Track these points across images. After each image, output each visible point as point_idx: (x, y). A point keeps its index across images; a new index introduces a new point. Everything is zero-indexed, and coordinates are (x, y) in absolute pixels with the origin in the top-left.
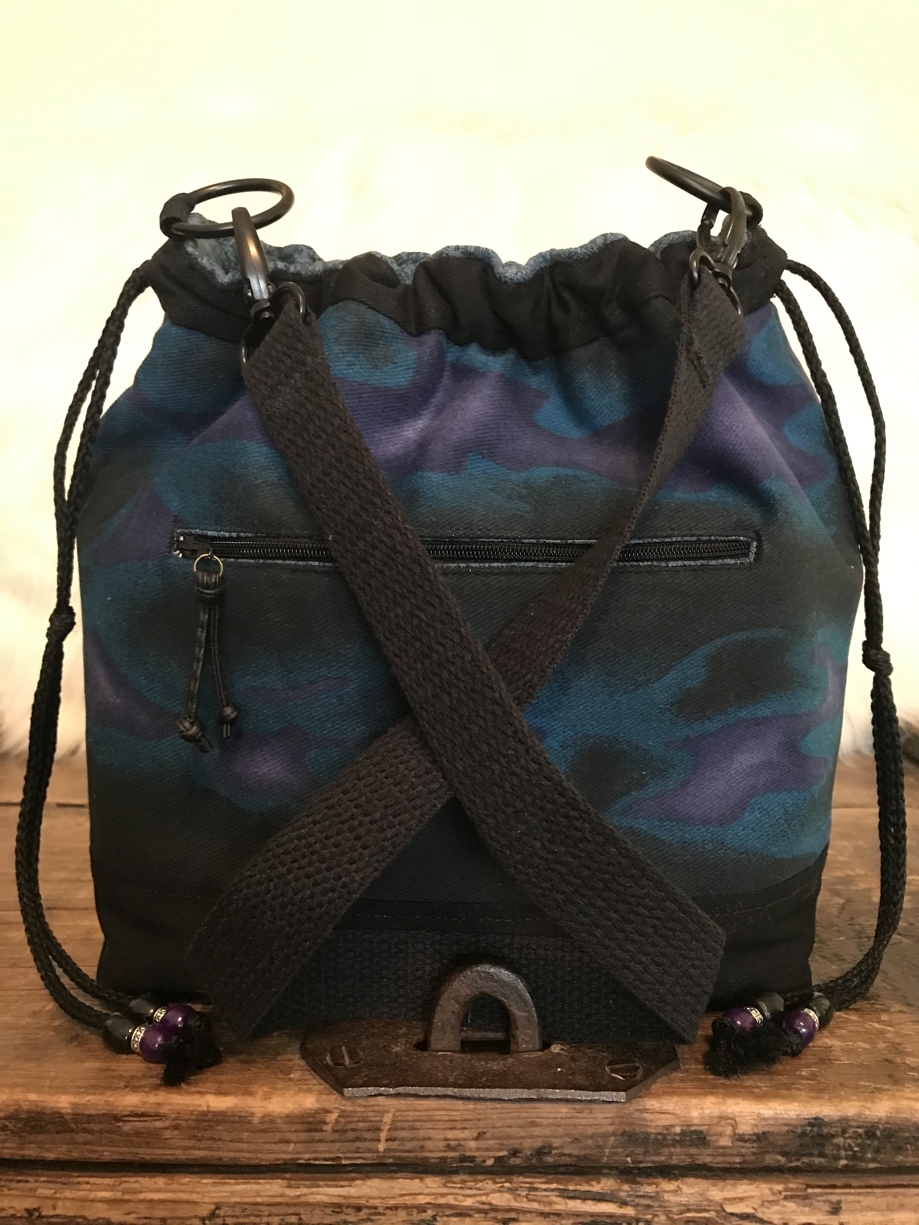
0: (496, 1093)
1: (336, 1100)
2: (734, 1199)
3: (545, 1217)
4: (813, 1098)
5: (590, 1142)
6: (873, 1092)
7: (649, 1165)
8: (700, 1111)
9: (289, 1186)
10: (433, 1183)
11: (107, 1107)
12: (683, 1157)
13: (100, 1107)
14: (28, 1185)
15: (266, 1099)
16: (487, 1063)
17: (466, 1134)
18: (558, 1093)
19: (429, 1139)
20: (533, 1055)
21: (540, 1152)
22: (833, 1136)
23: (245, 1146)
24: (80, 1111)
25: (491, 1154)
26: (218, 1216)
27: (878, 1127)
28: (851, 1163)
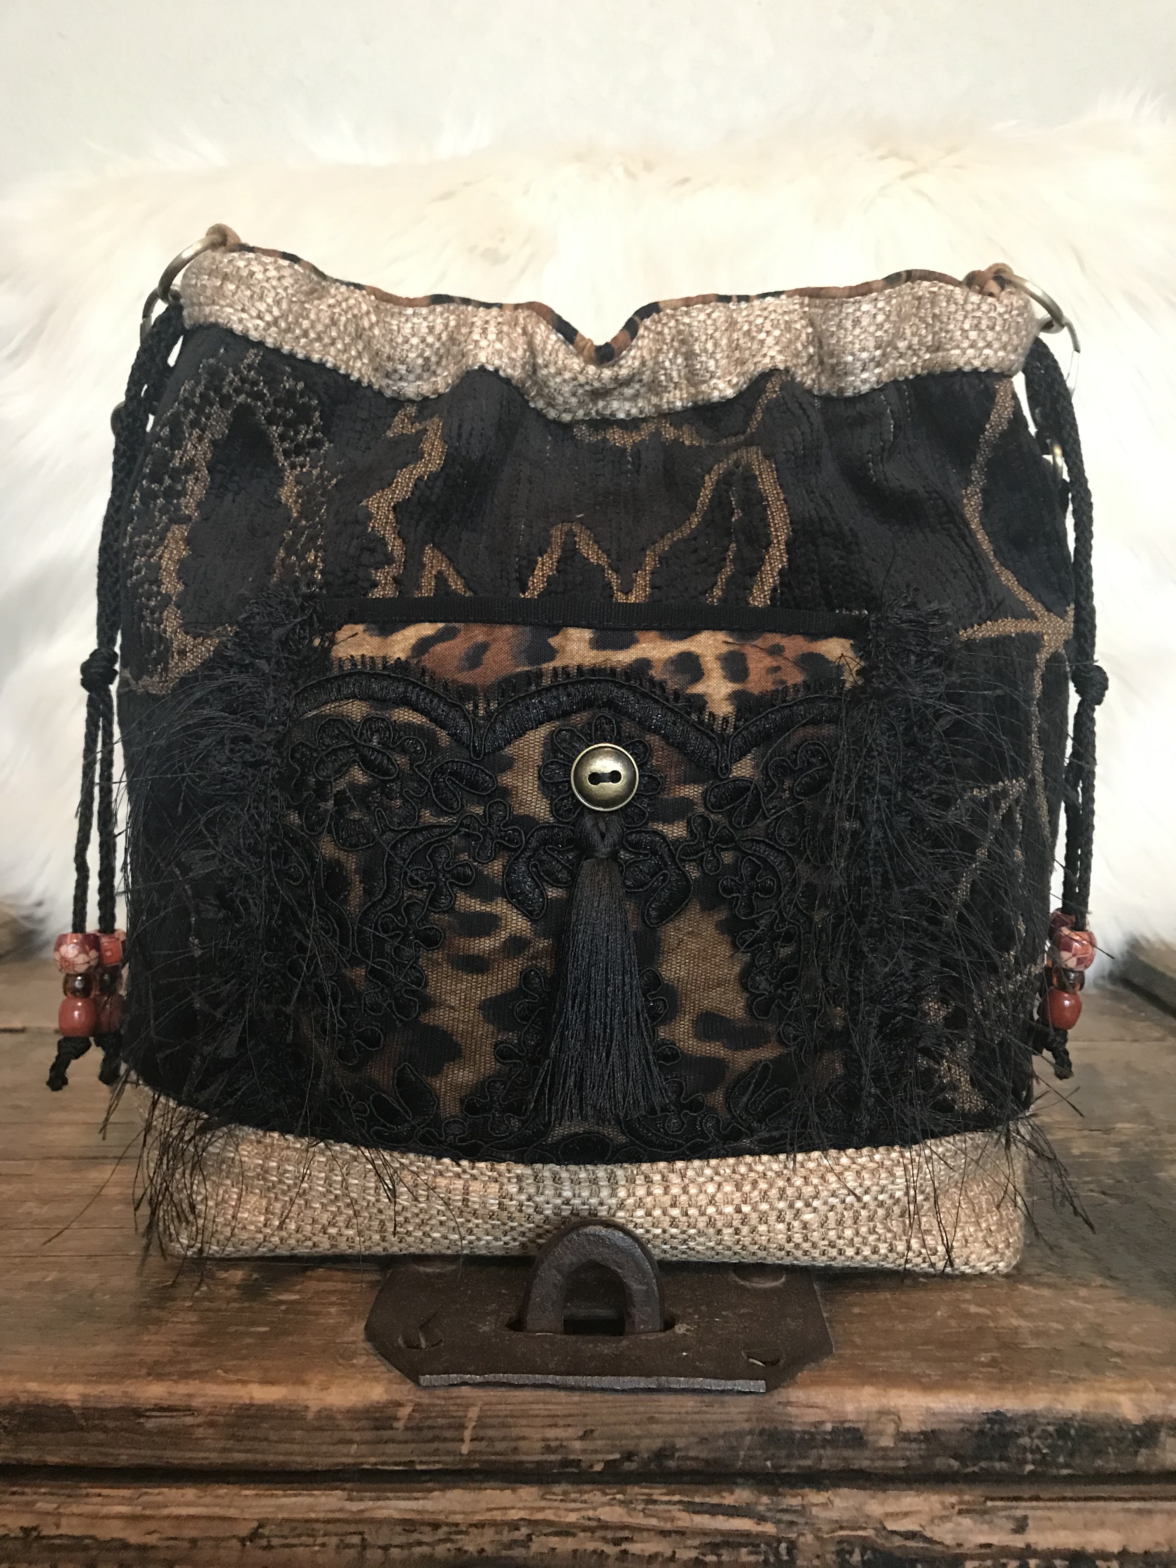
0: (607, 1381)
1: (409, 1390)
2: (897, 1514)
3: (665, 1537)
4: (994, 1389)
5: (721, 1442)
6: (1066, 1382)
7: (793, 1470)
8: (856, 1405)
9: (350, 1499)
10: (528, 1494)
11: (124, 1400)
12: (835, 1462)
13: (116, 1399)
14: (24, 1498)
15: (322, 1390)
16: (596, 1346)
17: (570, 1432)
18: (683, 1382)
19: (524, 1438)
20: (652, 1337)
21: (661, 1455)
22: (1018, 1436)
23: (296, 1447)
24: (90, 1405)
25: (600, 1457)
26: (262, 1536)
27: (1073, 1426)
28: (1040, 1469)
